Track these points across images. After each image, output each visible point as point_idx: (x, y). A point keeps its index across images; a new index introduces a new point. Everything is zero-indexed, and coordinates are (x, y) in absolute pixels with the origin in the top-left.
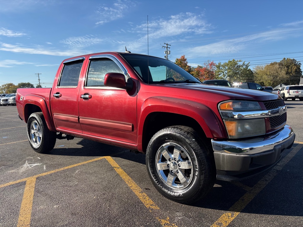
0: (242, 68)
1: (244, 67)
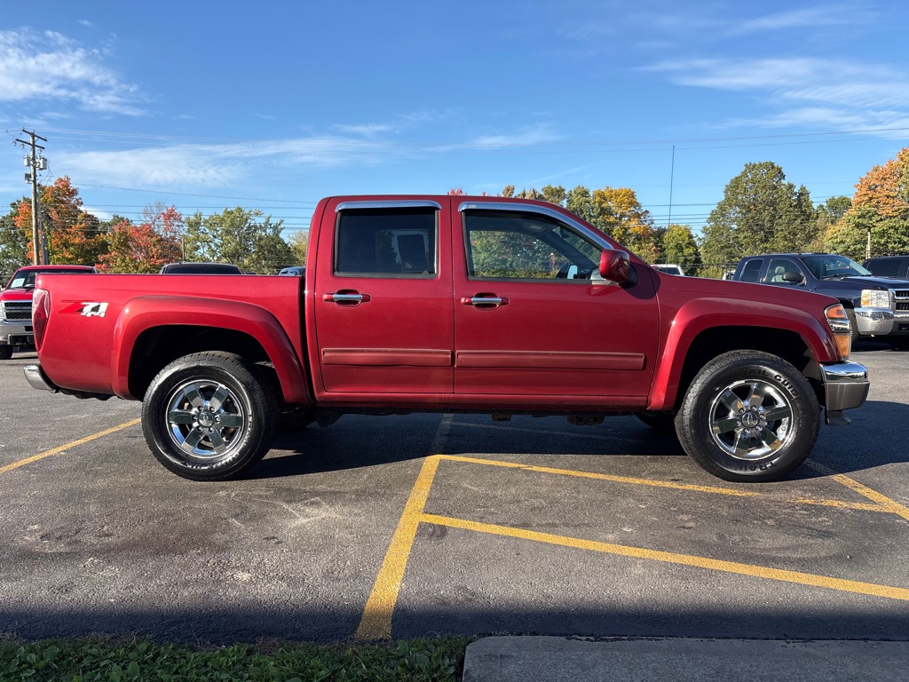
0: (263, 234)
1: (268, 231)
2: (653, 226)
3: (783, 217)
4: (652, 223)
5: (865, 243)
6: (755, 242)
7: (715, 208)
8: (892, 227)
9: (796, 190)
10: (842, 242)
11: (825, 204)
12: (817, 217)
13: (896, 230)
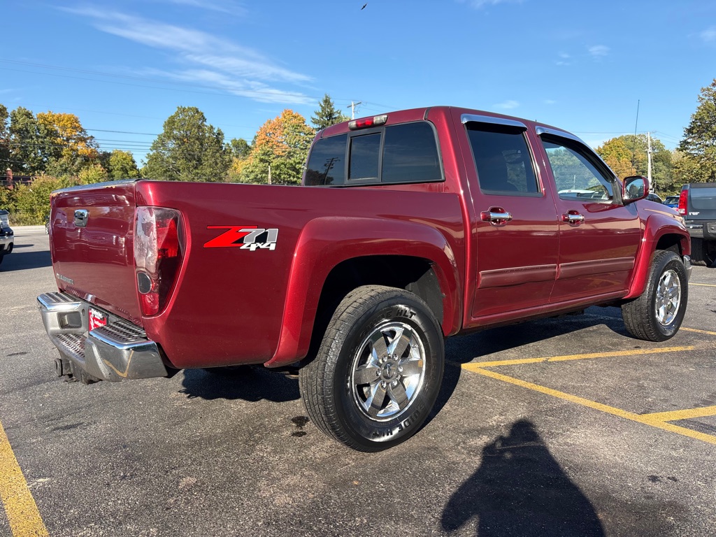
2: (99, 150)
3: (208, 150)
4: (98, 147)
5: (267, 173)
6: (189, 168)
7: (156, 138)
8: (282, 164)
9: (215, 131)
10: (252, 172)
11: (230, 143)
12: (230, 153)
13: (285, 165)
